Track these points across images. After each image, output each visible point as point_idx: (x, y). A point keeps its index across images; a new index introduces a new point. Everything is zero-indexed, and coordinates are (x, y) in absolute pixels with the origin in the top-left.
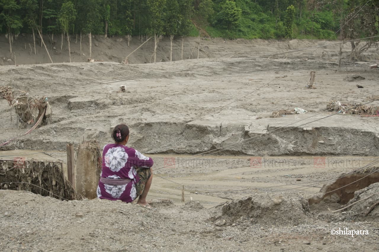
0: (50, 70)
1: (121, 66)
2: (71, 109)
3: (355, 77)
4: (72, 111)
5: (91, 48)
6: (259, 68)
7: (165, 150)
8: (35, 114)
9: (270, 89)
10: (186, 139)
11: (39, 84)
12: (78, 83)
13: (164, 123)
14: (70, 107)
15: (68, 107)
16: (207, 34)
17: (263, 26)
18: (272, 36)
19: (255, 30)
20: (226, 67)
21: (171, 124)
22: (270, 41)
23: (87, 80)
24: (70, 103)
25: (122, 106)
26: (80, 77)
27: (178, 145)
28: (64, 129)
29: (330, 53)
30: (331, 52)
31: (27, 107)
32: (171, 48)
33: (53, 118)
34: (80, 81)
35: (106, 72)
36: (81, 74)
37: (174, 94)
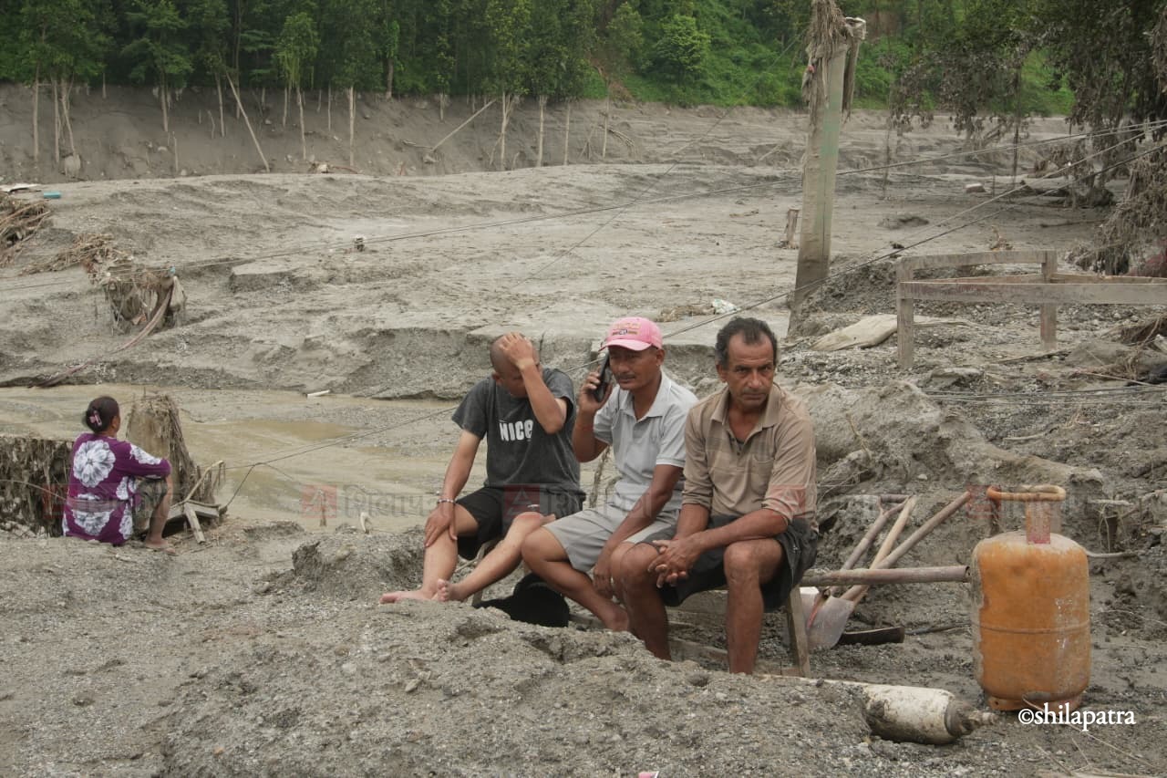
0: (209, 194)
1: (375, 185)
2: (234, 290)
3: (903, 218)
4: (237, 295)
5: (352, 123)
6: (703, 191)
7: (415, 392)
8: (150, 302)
9: (694, 249)
10: (466, 366)
11: (177, 227)
12: (269, 225)
13: (422, 330)
14: (235, 285)
15: (230, 284)
16: (627, 94)
17: (759, 76)
18: (780, 101)
19: (742, 86)
20: (622, 187)
21: (435, 333)
22: (775, 111)
23: (292, 217)
24: (233, 277)
25: (347, 286)
26: (275, 210)
27: (446, 380)
28: (207, 339)
29: (916, 143)
30: (919, 139)
31: (131, 287)
32: (542, 125)
33: (191, 311)
34: (274, 220)
35: (340, 198)
36: (280, 203)
37: (471, 259)
